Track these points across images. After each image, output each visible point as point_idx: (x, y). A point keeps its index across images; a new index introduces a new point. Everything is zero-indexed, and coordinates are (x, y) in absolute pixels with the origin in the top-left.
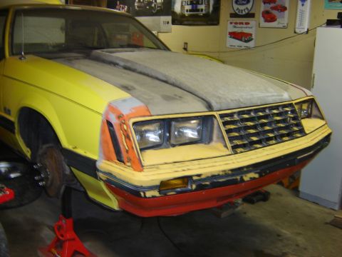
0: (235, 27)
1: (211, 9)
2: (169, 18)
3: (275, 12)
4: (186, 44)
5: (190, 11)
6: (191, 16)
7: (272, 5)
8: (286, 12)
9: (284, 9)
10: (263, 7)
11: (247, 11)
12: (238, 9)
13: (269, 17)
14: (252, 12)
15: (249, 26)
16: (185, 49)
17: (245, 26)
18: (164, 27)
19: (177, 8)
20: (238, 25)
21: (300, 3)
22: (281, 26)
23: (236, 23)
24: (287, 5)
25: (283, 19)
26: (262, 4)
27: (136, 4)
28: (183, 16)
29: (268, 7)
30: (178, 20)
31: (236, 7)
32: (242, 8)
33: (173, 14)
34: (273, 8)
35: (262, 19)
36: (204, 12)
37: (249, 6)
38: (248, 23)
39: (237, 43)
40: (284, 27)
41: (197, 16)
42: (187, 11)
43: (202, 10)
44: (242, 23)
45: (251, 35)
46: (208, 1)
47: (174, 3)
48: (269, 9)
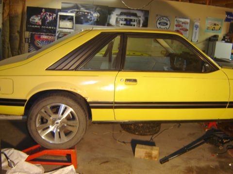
3: (182, 31)
5: (125, 25)
7: (180, 28)
8: (188, 32)
9: (186, 30)
12: (160, 27)
19: (113, 22)
21: (195, 28)
24: (188, 29)
25: (186, 35)
26: (175, 27)
29: (178, 28)
33: (108, 25)
37: (168, 27)
42: (122, 24)
43: (134, 25)
46: (139, 21)
47: (110, 18)
48: (179, 30)
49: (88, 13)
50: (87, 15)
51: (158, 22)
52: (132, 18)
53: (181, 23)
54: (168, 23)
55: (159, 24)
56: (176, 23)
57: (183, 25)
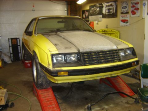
0: (122, 18)
1: (115, 11)
2: (101, 16)
3: (135, 11)
4: (107, 25)
5: (108, 12)
6: (108, 14)
7: (134, 8)
8: (139, 10)
10: (131, 9)
11: (126, 11)
12: (123, 11)
13: (134, 13)
14: (128, 11)
15: (127, 17)
16: (107, 27)
17: (125, 17)
18: (100, 19)
19: (104, 12)
20: (124, 17)
21: (143, 6)
22: (137, 16)
23: (123, 16)
24: (139, 8)
25: (138, 13)
26: (131, 8)
27: (91, 11)
28: (106, 15)
30: (104, 16)
31: (122, 10)
32: (124, 10)
33: (102, 14)
34: (135, 9)
35: (131, 14)
36: (112, 13)
37: (127, 9)
38: (126, 16)
39: (123, 24)
40: (139, 16)
41: (110, 14)
42: (107, 13)
43: (111, 12)
44: (124, 16)
45: (127, 20)
46: (113, 8)
47: (103, 10)
48: (133, 10)
49: (96, 9)
50: (96, 10)
51: (122, 7)
52: (111, 7)
53: (134, 5)
54: (127, 6)
55: (123, 8)
56: (131, 5)
57: (136, 5)
